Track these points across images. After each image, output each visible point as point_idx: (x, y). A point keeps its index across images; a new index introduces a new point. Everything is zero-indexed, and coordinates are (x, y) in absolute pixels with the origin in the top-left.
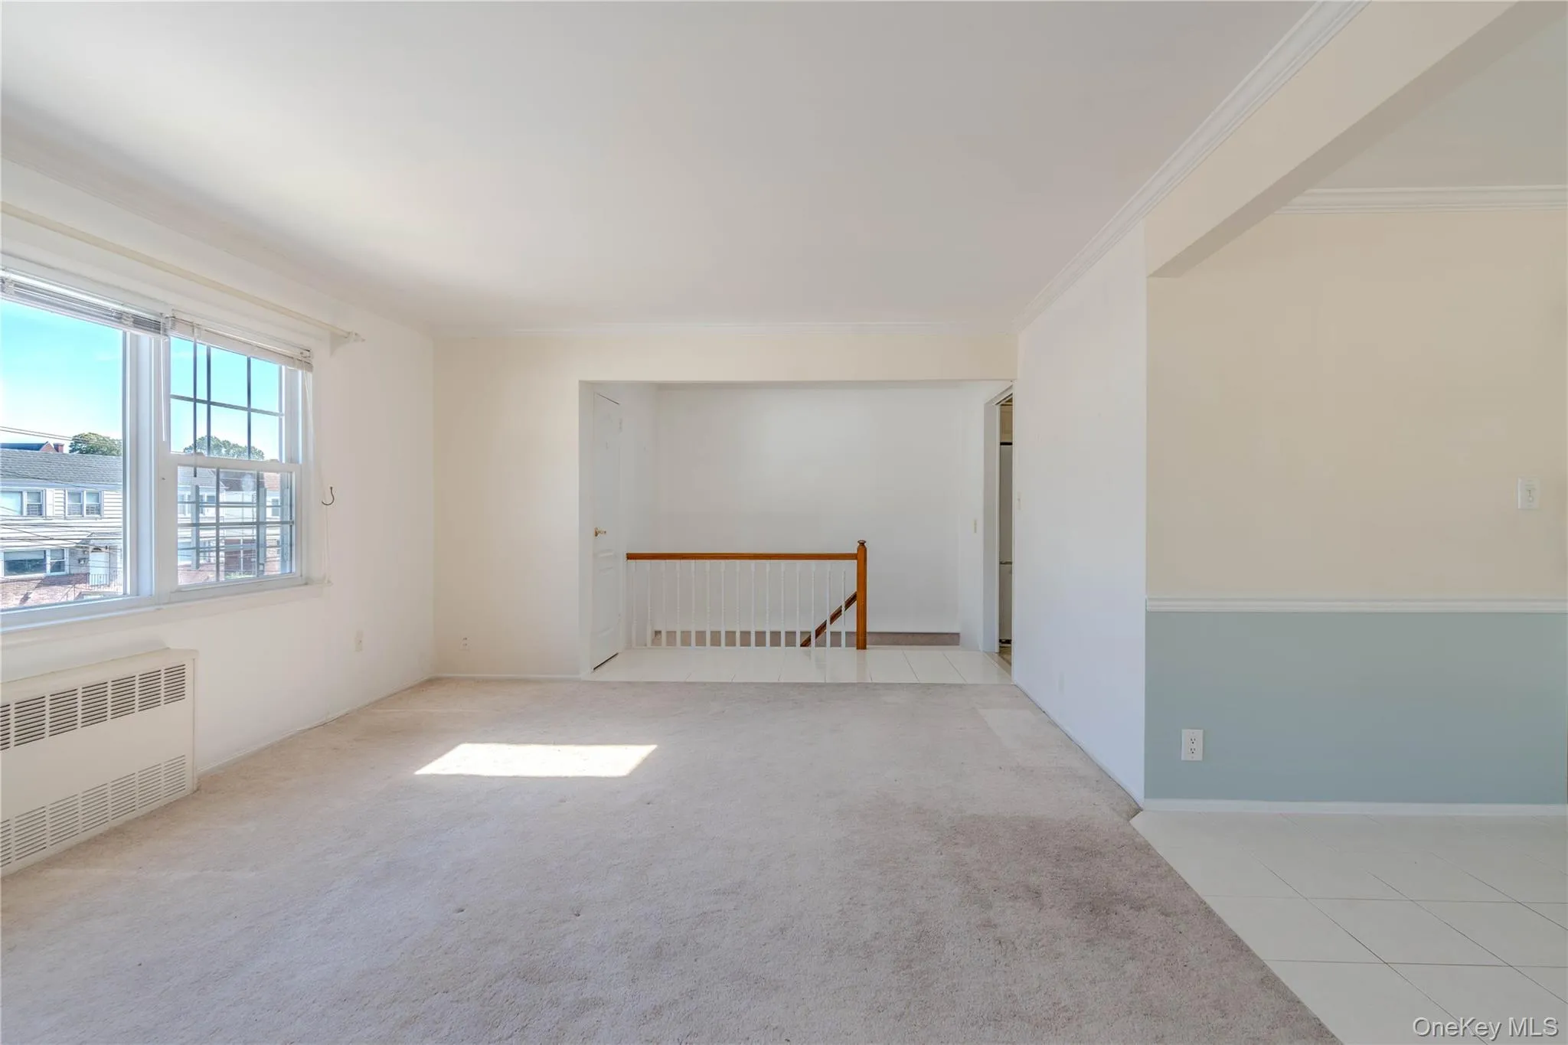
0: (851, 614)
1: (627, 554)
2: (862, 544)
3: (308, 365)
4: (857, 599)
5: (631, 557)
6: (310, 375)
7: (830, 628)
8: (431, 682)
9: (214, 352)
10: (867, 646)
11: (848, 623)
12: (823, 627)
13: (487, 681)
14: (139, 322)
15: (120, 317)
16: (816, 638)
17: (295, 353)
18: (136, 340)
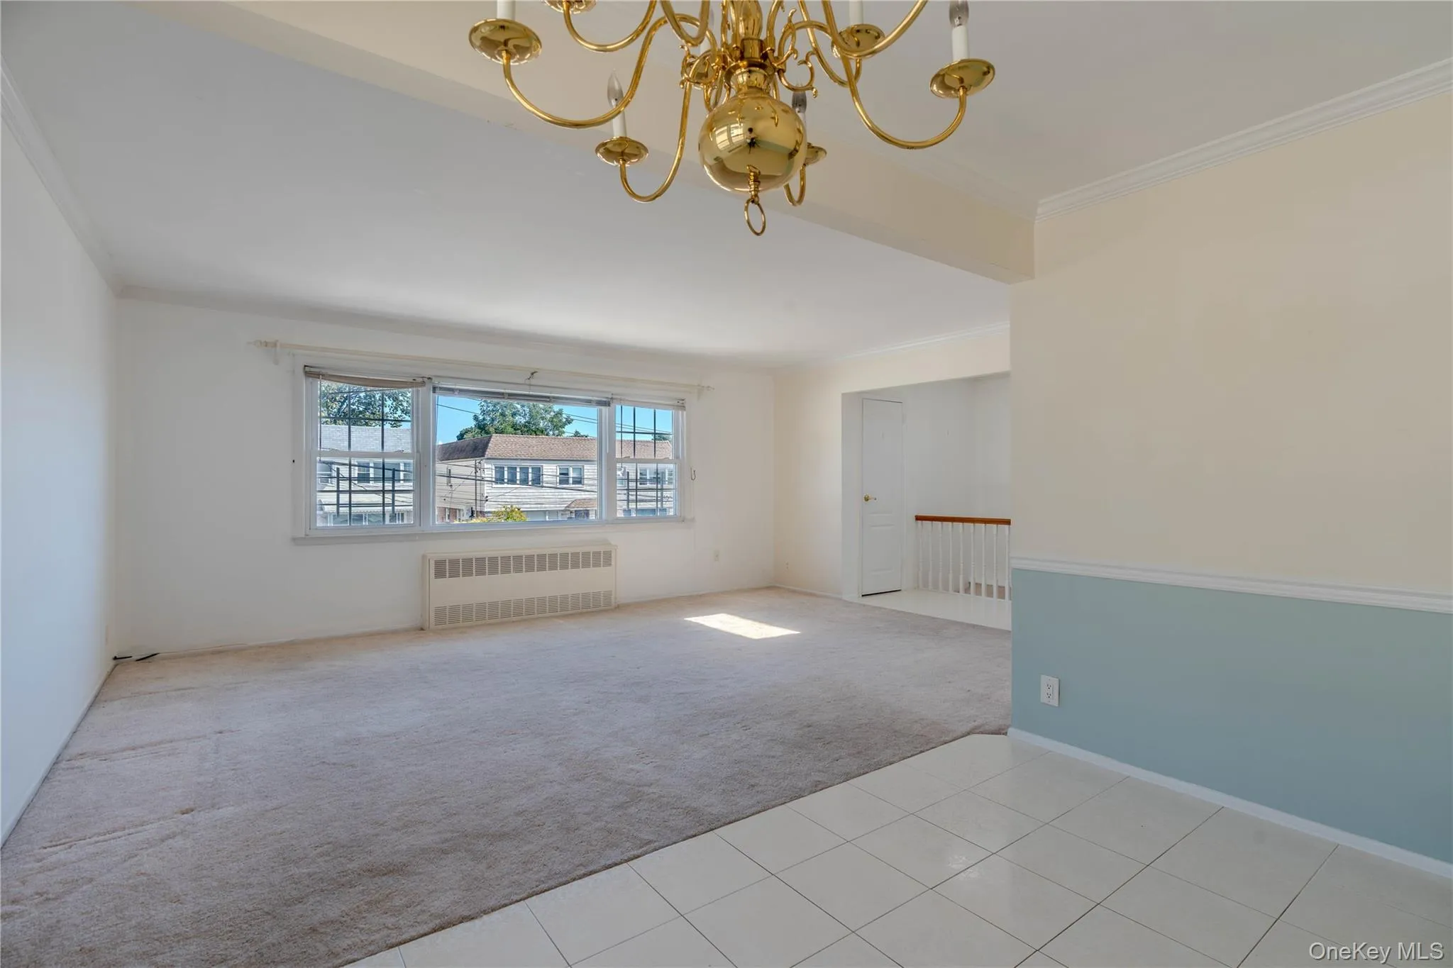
1: (916, 516)
3: (683, 407)
5: (918, 518)
6: (685, 413)
8: (769, 588)
9: (637, 409)
13: (794, 592)
14: (600, 403)
15: (589, 402)
17: (675, 403)
18: (601, 411)
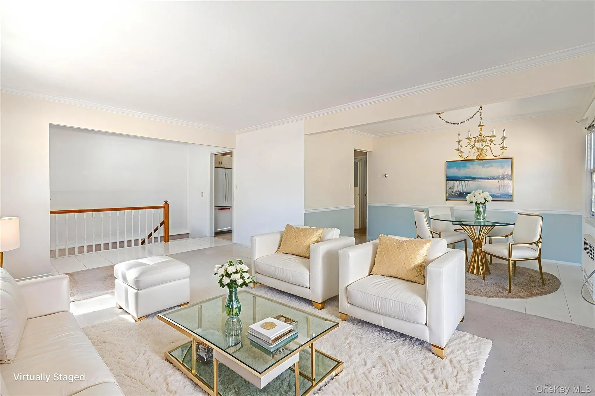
0: (162, 229)
2: (166, 202)
4: (165, 223)
7: (154, 235)
10: (169, 241)
11: (160, 233)
12: (151, 235)
16: (148, 239)
